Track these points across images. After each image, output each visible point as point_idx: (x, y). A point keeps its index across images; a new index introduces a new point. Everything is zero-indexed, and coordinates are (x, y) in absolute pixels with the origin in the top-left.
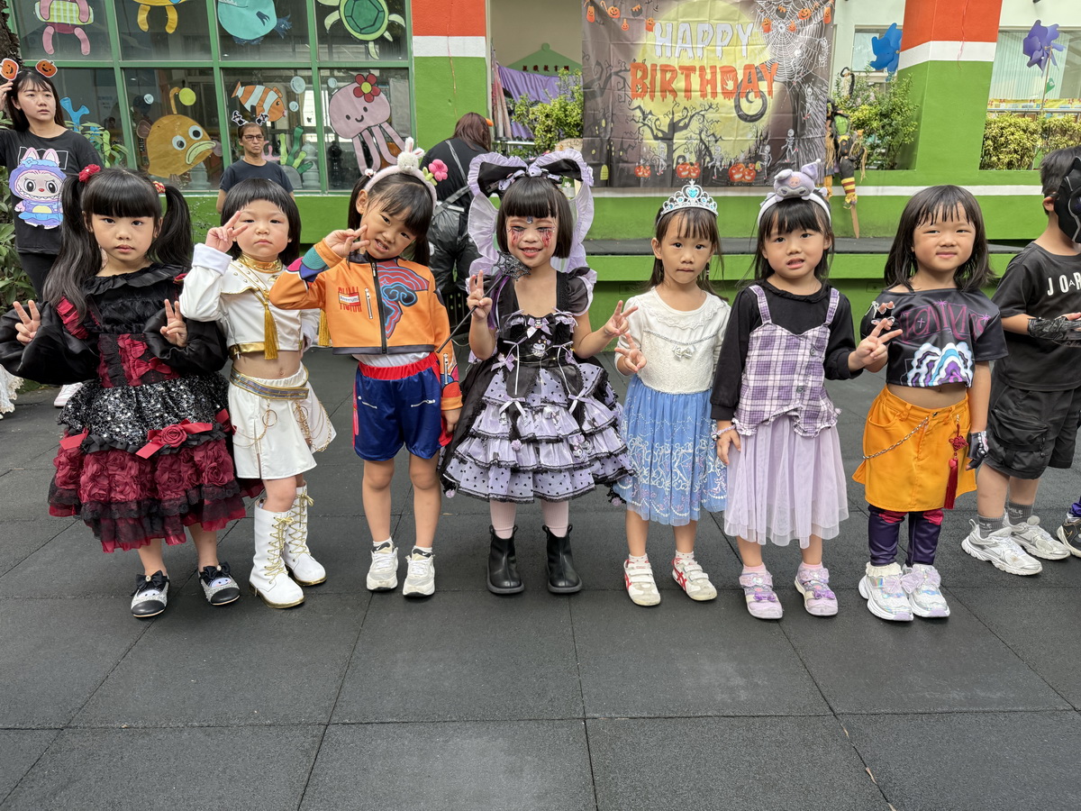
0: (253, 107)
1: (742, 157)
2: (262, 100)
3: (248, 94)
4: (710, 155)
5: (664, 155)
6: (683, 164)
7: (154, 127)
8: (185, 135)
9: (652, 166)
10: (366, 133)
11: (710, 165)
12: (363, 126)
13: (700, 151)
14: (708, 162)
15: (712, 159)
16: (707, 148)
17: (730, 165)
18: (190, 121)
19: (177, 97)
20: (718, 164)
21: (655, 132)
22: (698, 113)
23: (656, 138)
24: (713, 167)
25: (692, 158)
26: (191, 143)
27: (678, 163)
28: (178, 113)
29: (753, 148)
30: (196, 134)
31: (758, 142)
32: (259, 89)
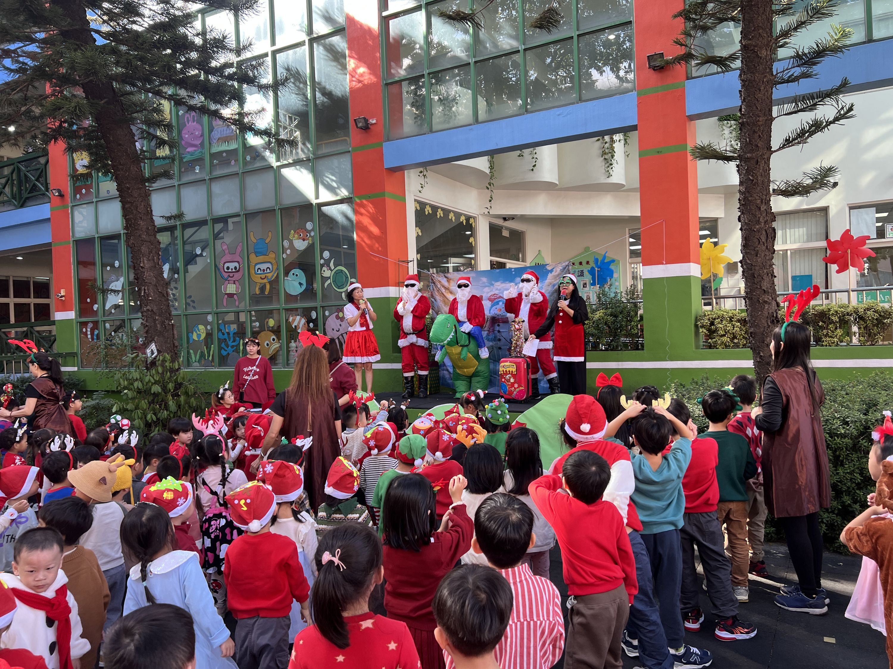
0: (295, 326)
2: (299, 323)
3: (294, 320)
7: (259, 337)
8: (270, 341)
10: (341, 337)
12: (339, 333)
18: (271, 334)
19: (267, 322)
26: (271, 344)
30: (274, 340)
32: (298, 318)
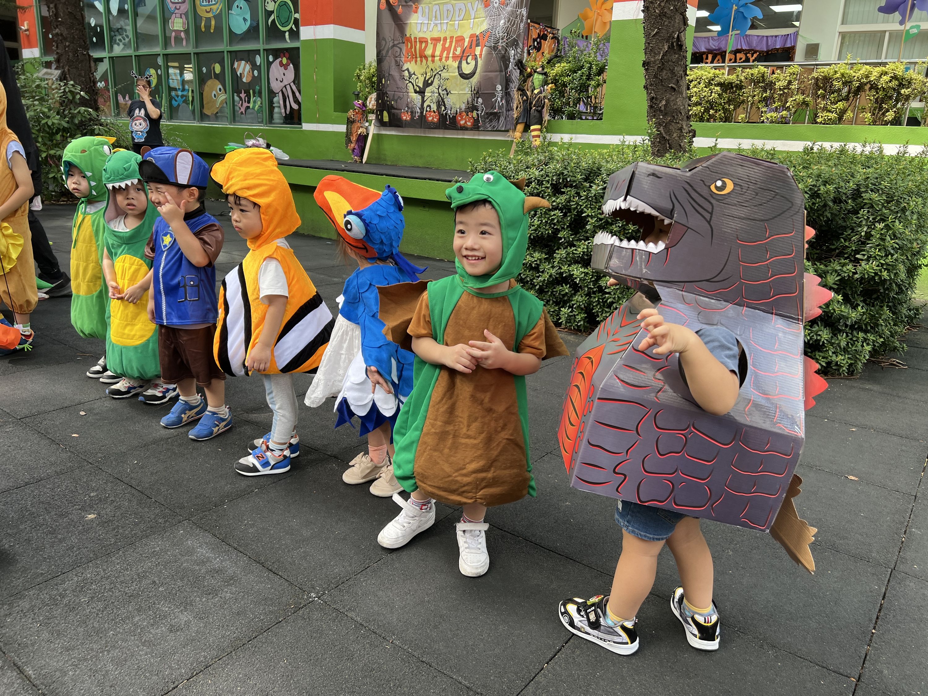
0: (241, 74)
1: (463, 107)
2: (244, 70)
3: (239, 66)
4: (445, 105)
5: (419, 105)
6: (430, 112)
7: (206, 87)
8: (217, 92)
9: (412, 112)
11: (444, 112)
12: (282, 85)
13: (439, 102)
14: (444, 111)
15: (445, 108)
16: (443, 99)
17: (456, 113)
18: (217, 82)
19: (214, 68)
20: (449, 112)
21: (415, 87)
22: (438, 73)
23: (416, 92)
24: (446, 114)
25: (434, 107)
26: (219, 95)
27: (427, 111)
28: (215, 78)
29: (470, 100)
30: (220, 90)
31: (473, 95)
32: (243, 62)
